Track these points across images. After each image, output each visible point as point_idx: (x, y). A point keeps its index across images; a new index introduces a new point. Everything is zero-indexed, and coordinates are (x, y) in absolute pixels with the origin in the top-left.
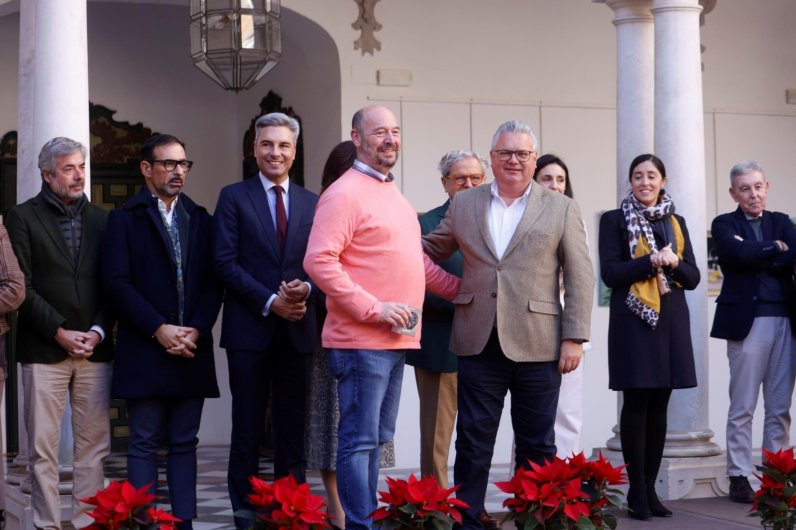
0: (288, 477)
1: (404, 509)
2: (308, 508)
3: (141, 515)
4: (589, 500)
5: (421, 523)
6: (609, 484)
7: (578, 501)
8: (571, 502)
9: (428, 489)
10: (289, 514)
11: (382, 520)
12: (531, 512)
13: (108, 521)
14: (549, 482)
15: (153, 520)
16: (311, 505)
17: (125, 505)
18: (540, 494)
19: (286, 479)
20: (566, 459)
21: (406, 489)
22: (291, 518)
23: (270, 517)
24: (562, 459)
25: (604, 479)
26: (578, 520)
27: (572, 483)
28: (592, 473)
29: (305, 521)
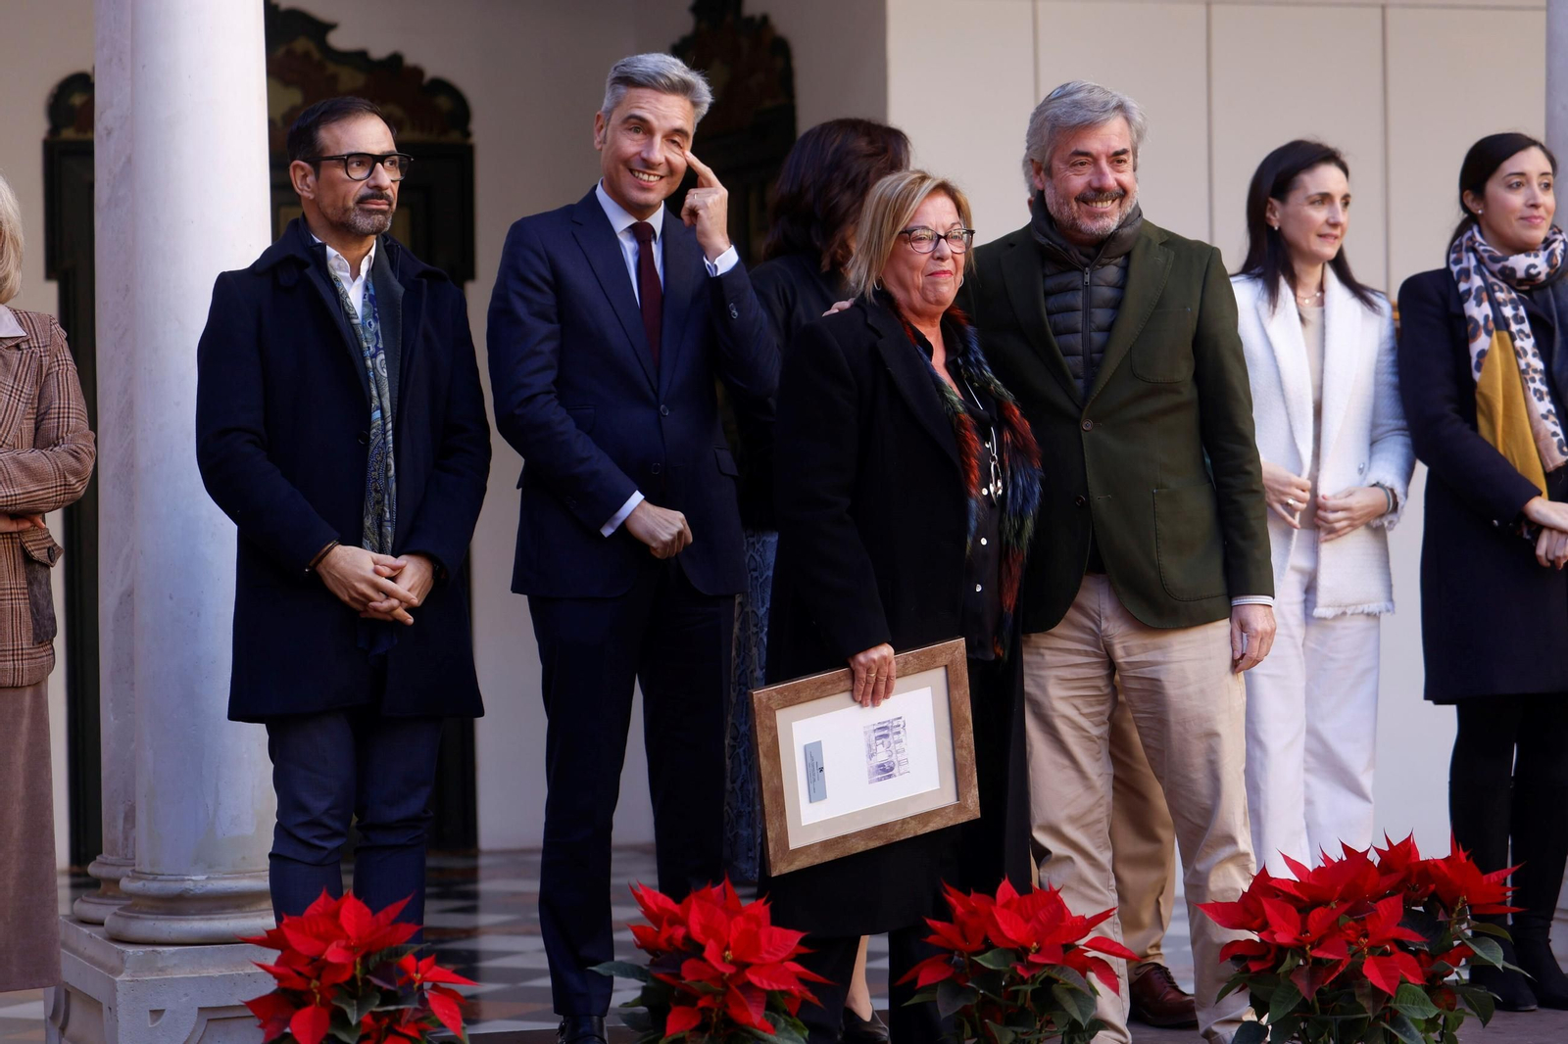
0: (721, 886)
1: (987, 961)
2: (766, 956)
3: (385, 969)
4: (1426, 949)
5: (1026, 993)
7: (1396, 949)
8: (1380, 951)
9: (1042, 916)
10: (721, 968)
11: (938, 983)
12: (1286, 972)
13: (309, 984)
14: (1327, 903)
15: (412, 981)
16: (771, 950)
17: (347, 948)
18: (1307, 932)
19: (717, 890)
20: (1367, 851)
21: (992, 915)
22: (725, 978)
23: (679, 976)
24: (1361, 850)
25: (1461, 899)
26: (1397, 993)
27: (1382, 907)
28: (1432, 887)
29: (758, 984)
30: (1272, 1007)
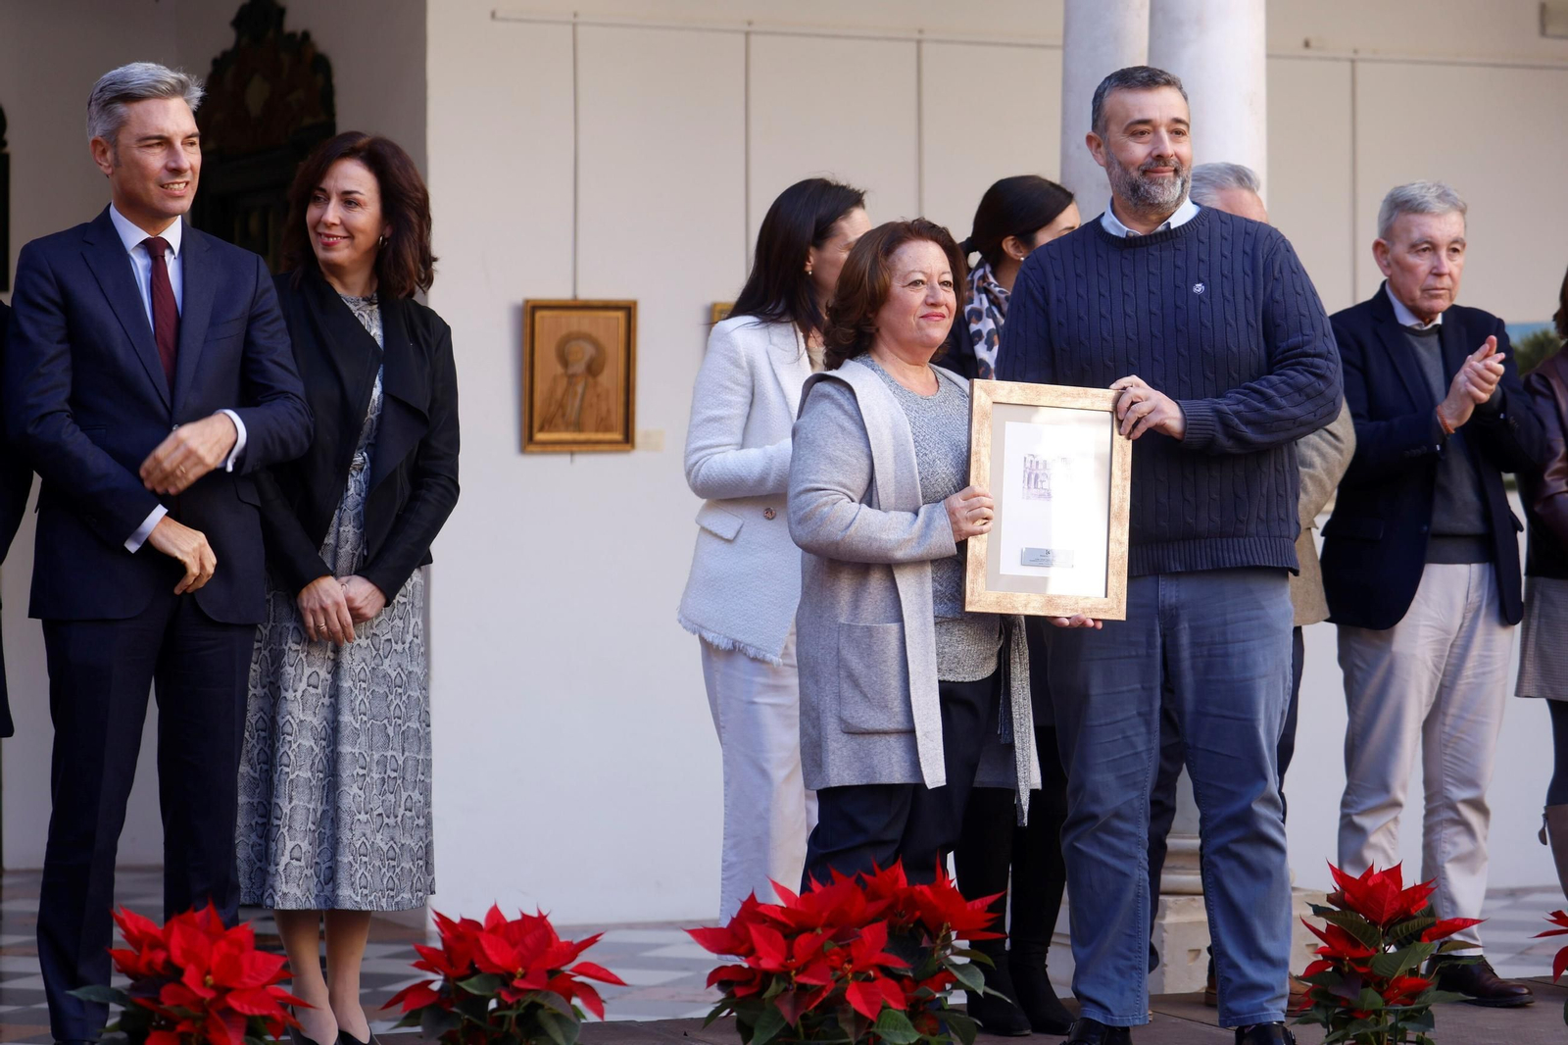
1: (471, 986)
2: (247, 980)
4: (910, 974)
5: (511, 1018)
6: (957, 938)
7: (880, 975)
8: (864, 976)
9: (529, 940)
10: (200, 993)
11: (423, 1009)
12: (770, 997)
14: (813, 930)
16: (253, 974)
18: (792, 957)
21: (477, 940)
22: (205, 1002)
23: (158, 1001)
25: (945, 926)
26: (879, 1016)
27: (867, 934)
28: (918, 914)
29: (239, 1009)
30: (757, 1033)
